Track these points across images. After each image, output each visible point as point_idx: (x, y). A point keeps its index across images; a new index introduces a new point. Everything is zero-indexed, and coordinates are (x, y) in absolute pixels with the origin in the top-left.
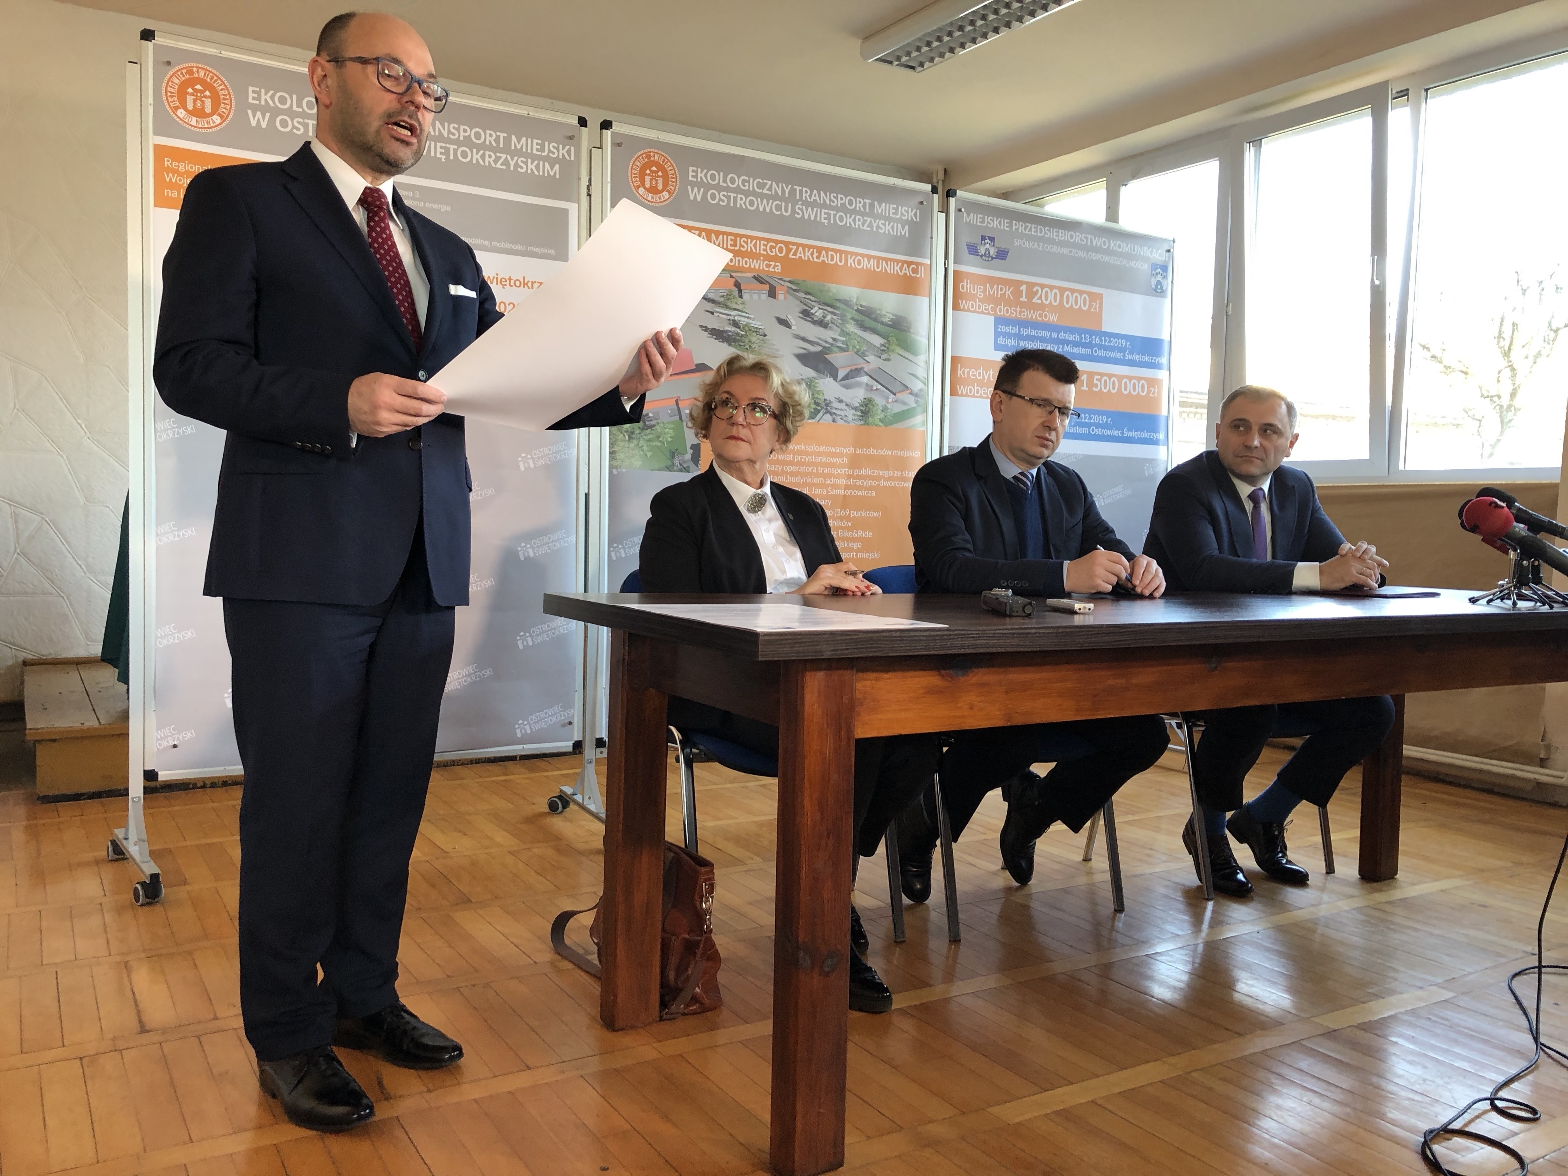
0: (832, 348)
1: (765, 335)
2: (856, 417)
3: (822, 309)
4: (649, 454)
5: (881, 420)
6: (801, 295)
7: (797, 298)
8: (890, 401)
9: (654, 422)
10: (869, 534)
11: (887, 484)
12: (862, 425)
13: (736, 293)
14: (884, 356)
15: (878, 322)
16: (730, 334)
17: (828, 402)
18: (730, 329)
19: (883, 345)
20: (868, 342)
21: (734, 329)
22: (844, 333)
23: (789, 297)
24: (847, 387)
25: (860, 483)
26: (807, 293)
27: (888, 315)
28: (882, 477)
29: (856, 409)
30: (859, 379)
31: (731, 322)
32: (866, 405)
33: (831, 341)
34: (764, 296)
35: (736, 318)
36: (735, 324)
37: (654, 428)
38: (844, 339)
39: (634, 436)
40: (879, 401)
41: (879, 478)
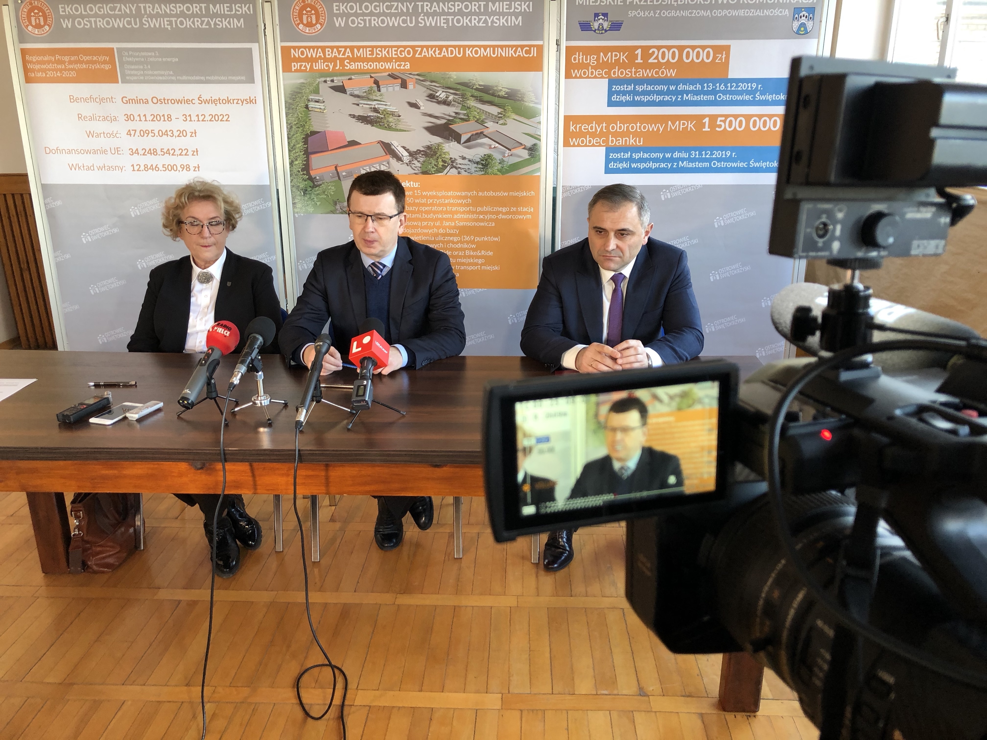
0: (455, 120)
1: (399, 116)
2: (478, 169)
3: (445, 92)
4: (318, 203)
5: (498, 170)
6: (428, 83)
7: (424, 86)
8: (506, 155)
9: (319, 183)
10: (491, 253)
11: (504, 217)
12: (482, 174)
13: (375, 88)
14: (501, 122)
15: (495, 96)
16: (372, 118)
17: (453, 159)
18: (372, 114)
19: (499, 113)
20: (486, 112)
21: (375, 114)
22: (464, 107)
23: (418, 86)
24: (469, 148)
25: (482, 217)
26: (432, 82)
27: (504, 89)
28: (502, 212)
29: (477, 163)
30: (479, 141)
31: (373, 109)
32: (486, 160)
33: (454, 114)
34: (398, 88)
35: (376, 106)
36: (376, 110)
37: (321, 186)
38: (465, 112)
39: (307, 192)
40: (497, 156)
41: (498, 213)
